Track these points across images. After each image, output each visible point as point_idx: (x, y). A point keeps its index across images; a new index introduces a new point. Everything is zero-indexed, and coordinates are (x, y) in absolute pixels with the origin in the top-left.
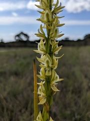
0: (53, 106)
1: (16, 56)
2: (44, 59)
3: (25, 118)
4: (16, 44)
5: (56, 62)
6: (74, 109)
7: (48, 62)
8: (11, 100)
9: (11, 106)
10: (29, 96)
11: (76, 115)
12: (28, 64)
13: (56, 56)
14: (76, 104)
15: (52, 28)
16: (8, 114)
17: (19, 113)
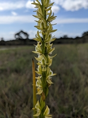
0: (52, 100)
1: (16, 54)
2: (40, 58)
3: (25, 112)
4: (16, 43)
5: (51, 60)
6: (72, 103)
7: (43, 61)
8: (12, 95)
9: (12, 101)
10: (29, 92)
11: (74, 109)
12: (28, 61)
13: (50, 55)
14: (74, 99)
15: (47, 33)
16: (10, 109)
17: (20, 108)
